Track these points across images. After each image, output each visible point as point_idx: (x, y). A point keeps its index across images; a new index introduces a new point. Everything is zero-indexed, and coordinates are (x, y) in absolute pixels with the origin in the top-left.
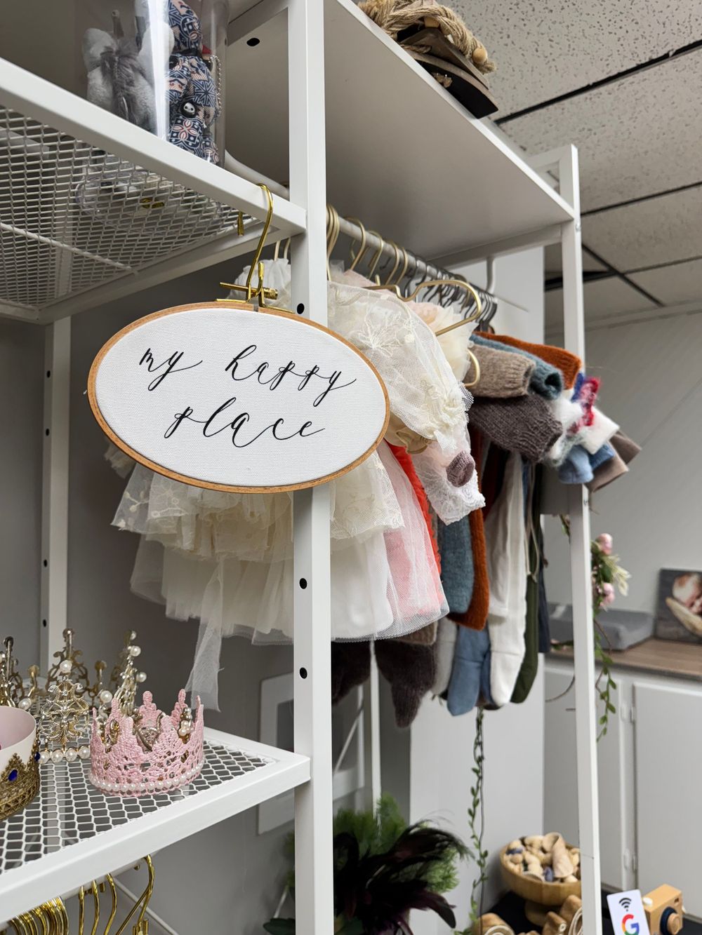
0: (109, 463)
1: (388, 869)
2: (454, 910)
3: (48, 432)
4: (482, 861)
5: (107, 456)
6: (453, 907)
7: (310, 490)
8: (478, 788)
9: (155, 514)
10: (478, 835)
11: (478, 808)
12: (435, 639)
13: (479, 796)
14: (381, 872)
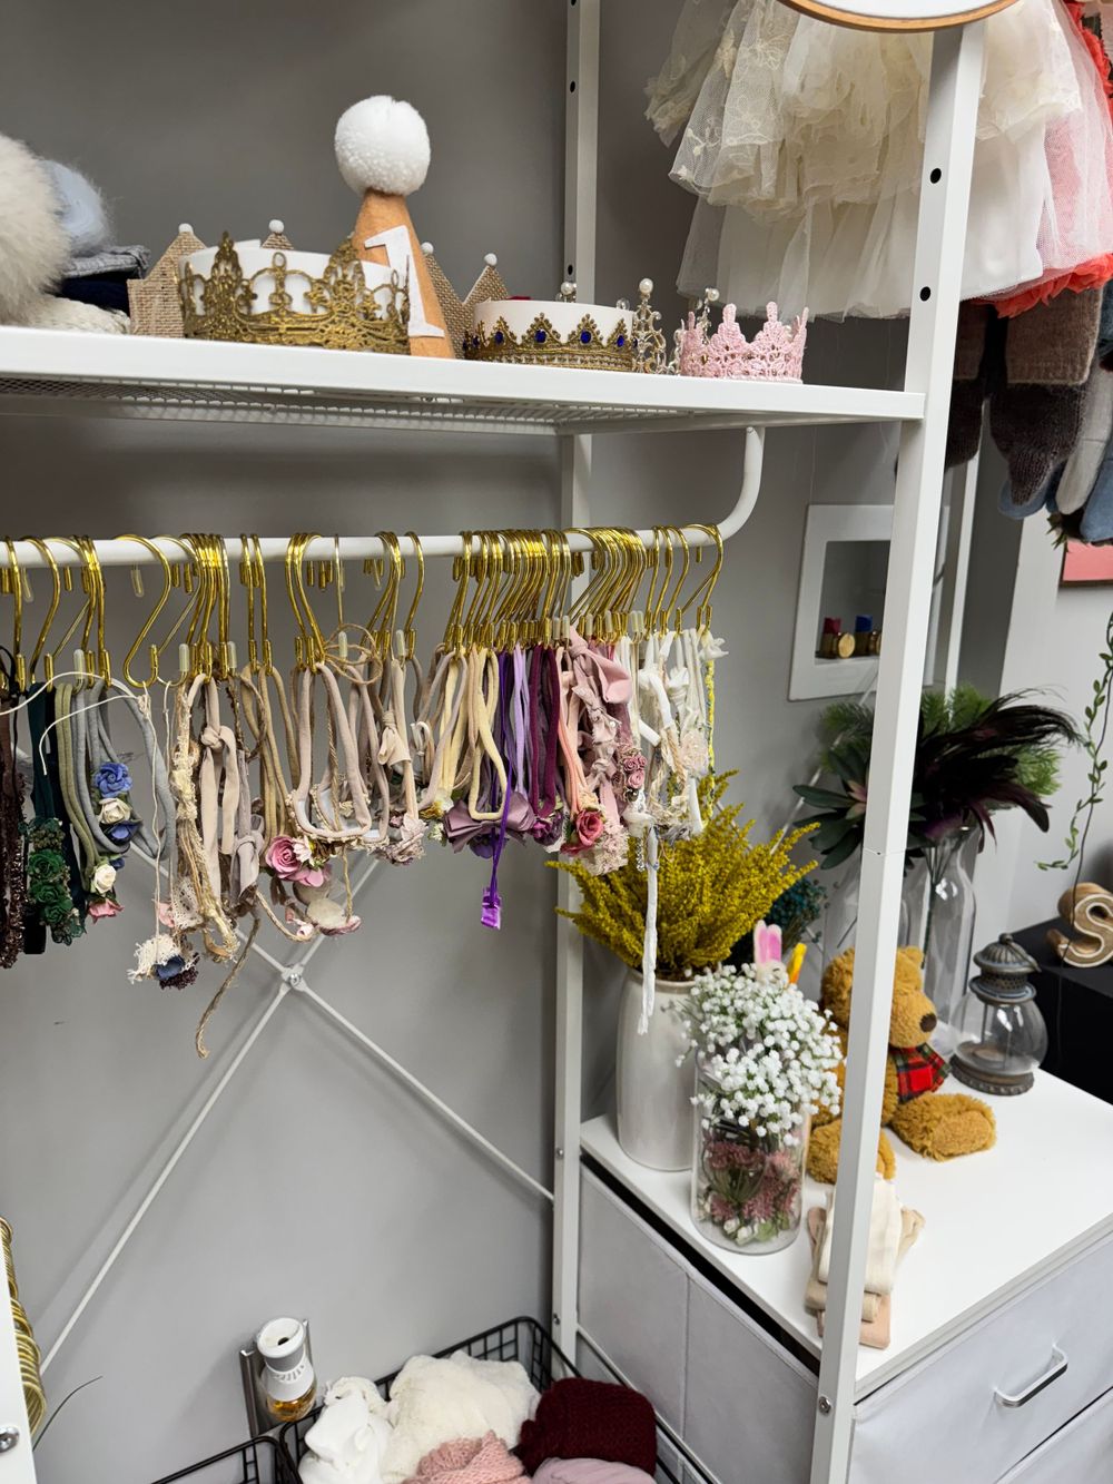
0: (651, 123)
1: (964, 749)
2: (1049, 811)
3: (573, 87)
4: (1096, 776)
5: (648, 114)
6: (1049, 807)
7: (959, 28)
8: (1105, 681)
9: (731, 141)
10: (1096, 742)
11: (1101, 709)
12: (1086, 376)
13: (1105, 693)
14: (953, 752)
